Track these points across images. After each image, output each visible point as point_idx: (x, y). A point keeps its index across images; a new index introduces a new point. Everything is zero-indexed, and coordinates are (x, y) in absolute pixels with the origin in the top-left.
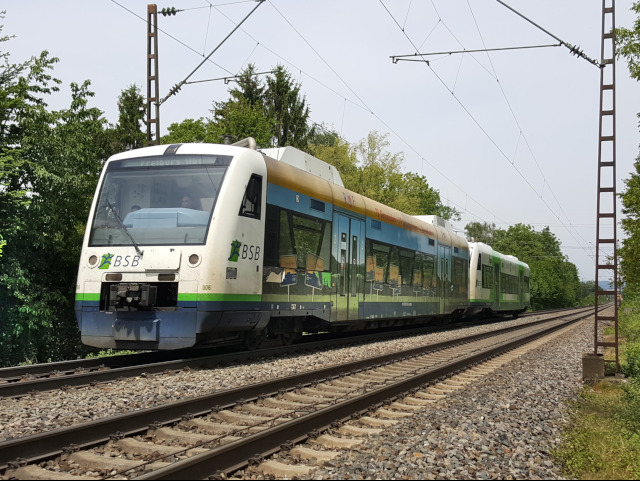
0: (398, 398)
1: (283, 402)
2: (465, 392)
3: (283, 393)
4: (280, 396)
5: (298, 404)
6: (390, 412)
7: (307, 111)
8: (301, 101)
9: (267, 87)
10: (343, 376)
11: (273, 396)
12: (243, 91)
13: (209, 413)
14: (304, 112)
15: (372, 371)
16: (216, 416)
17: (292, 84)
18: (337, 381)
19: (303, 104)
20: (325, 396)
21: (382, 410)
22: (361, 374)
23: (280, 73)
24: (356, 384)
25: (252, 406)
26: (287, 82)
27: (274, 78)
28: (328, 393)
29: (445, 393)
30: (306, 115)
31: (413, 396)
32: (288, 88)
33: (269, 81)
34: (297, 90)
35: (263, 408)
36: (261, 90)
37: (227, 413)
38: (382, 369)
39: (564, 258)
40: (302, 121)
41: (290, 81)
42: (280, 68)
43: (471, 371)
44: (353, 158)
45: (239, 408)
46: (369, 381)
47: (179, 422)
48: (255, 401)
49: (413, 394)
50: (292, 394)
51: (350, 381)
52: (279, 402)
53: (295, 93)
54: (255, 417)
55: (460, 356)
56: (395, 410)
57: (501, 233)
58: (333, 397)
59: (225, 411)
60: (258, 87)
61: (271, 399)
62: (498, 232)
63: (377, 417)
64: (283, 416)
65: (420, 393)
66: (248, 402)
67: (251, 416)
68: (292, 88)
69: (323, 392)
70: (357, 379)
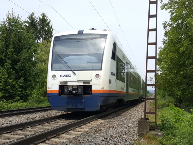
7: (53, 29)
8: (51, 26)
9: (39, 20)
12: (30, 21)
14: (52, 29)
17: (48, 20)
19: (51, 27)
23: (44, 16)
26: (46, 19)
27: (41, 17)
30: (52, 31)
32: (46, 21)
33: (39, 18)
34: (49, 22)
36: (36, 21)
40: (51, 33)
41: (47, 19)
42: (44, 14)
53: (49, 23)
68: (48, 21)
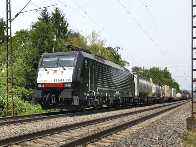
0: (110, 134)
1: (61, 136)
2: (138, 133)
3: (61, 132)
4: (60, 133)
5: (68, 137)
6: (107, 140)
10: (85, 126)
11: (57, 133)
12: (43, 18)
13: (32, 140)
15: (97, 124)
16: (35, 141)
17: (61, 14)
18: (83, 128)
19: (66, 22)
20: (79, 134)
21: (103, 139)
22: (93, 125)
23: (57, 10)
24: (91, 129)
25: (49, 137)
27: (55, 12)
28: (80, 132)
29: (129, 133)
30: (67, 26)
31: (116, 134)
32: (60, 16)
33: (53, 14)
35: (54, 138)
37: (39, 140)
38: (101, 123)
39: (173, 80)
40: (66, 28)
42: (57, 8)
43: (139, 124)
44: (86, 42)
45: (44, 138)
46: (96, 128)
47: (20, 143)
48: (50, 135)
49: (116, 133)
50: (65, 133)
51: (89, 128)
52: (60, 136)
53: (63, 18)
54: (51, 142)
55: (133, 118)
56: (109, 139)
57: (147, 71)
58: (82, 134)
59: (38, 139)
60: (49, 16)
61: (57, 134)
62: (146, 70)
63: (101, 142)
64: (62, 141)
65: (119, 133)
66: (48, 136)
67: (49, 141)
68: (62, 16)
69: (77, 132)
70: (91, 127)
